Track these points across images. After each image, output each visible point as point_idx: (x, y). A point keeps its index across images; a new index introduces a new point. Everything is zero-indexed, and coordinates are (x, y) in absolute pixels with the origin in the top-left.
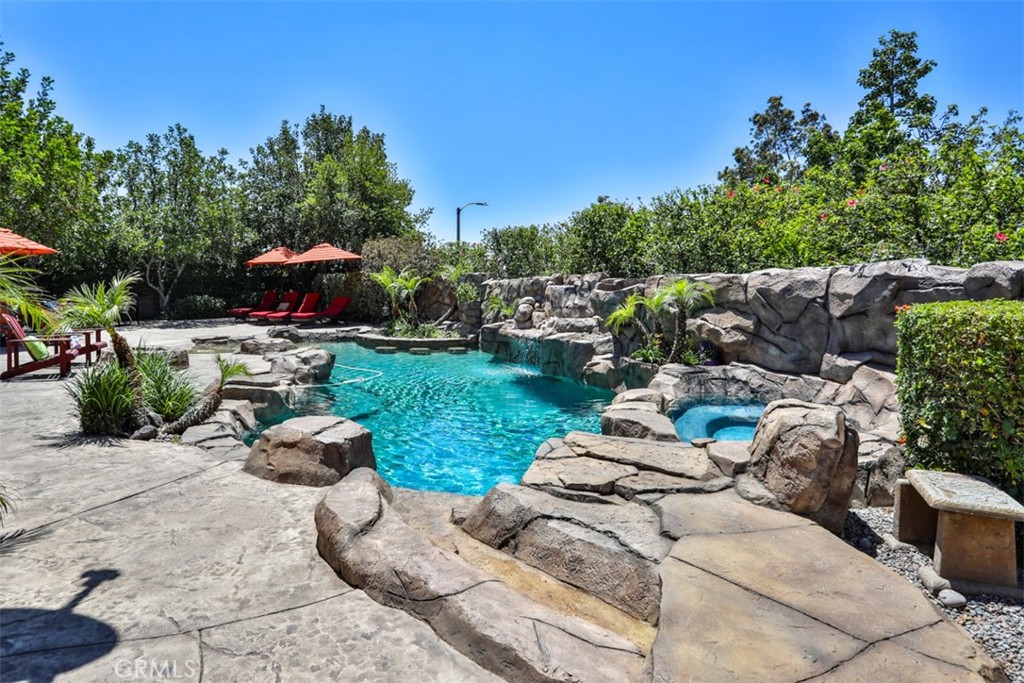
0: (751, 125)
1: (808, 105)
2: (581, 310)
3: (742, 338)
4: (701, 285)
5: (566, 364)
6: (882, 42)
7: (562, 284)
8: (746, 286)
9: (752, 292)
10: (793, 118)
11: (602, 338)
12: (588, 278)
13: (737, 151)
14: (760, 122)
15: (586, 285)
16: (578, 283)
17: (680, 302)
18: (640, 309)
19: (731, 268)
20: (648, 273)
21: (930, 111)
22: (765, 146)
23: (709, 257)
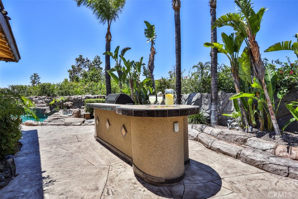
0: (75, 60)
1: (87, 58)
2: (42, 103)
3: (72, 105)
4: (65, 98)
5: (40, 112)
6: (96, 57)
7: (37, 98)
8: (72, 98)
9: (73, 99)
10: (85, 60)
11: (47, 107)
12: (43, 97)
13: (72, 66)
14: (78, 60)
15: (43, 98)
16: (41, 98)
17: (62, 101)
18: (55, 102)
19: (70, 95)
20: (56, 96)
21: (102, 69)
22: (79, 66)
23: (66, 93)
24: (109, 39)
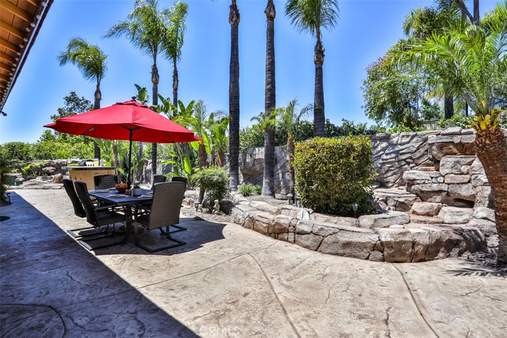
0: (64, 100)
4: (45, 162)
8: (54, 162)
11: (19, 174)
13: (59, 109)
14: (69, 100)
17: (41, 165)
18: (31, 167)
19: (51, 159)
20: (31, 160)
22: (70, 110)
23: (47, 157)
24: (99, 97)
